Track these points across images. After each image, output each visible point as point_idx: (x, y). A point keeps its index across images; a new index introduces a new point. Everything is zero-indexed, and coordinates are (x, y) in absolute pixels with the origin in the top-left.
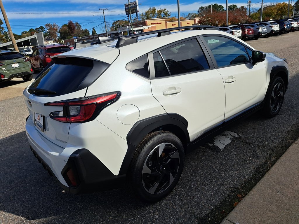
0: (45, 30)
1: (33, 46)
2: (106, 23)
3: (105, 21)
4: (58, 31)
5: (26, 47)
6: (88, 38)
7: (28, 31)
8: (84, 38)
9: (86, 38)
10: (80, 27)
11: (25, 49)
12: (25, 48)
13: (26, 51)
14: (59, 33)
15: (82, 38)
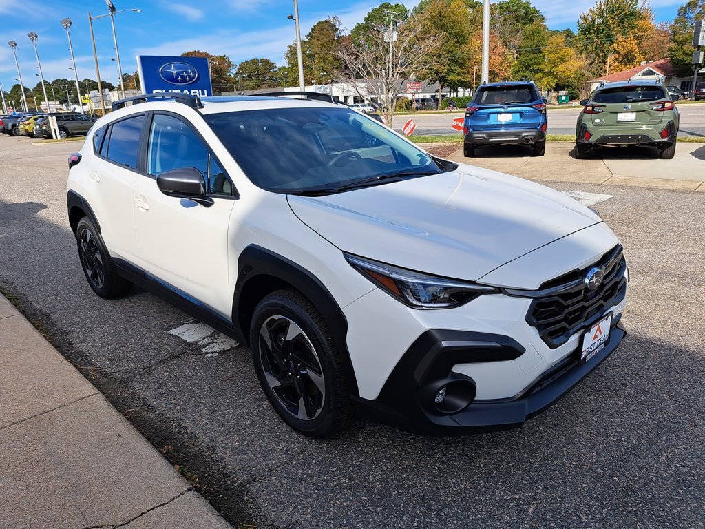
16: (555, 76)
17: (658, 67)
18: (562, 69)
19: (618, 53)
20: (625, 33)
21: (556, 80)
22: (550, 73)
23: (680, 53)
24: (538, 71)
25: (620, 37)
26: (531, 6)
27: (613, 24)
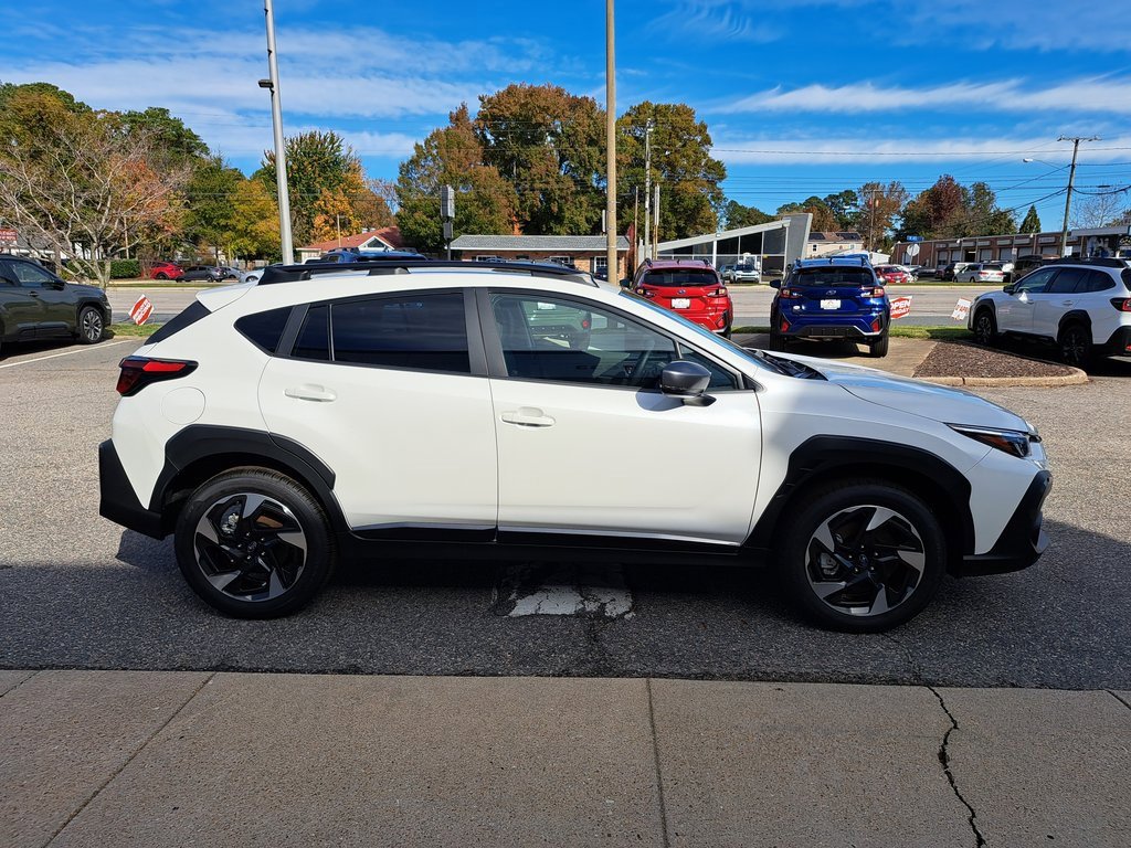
0: (855, 205)
1: (766, 256)
2: (1072, 192)
3: (1070, 187)
4: (902, 209)
5: (747, 255)
6: (988, 243)
7: (802, 202)
8: (971, 244)
9: (979, 244)
10: (991, 200)
11: (740, 262)
12: (742, 258)
13: (740, 268)
14: (902, 216)
15: (964, 244)
16: (254, 239)
17: (386, 236)
18: (263, 229)
19: (327, 213)
20: (330, 187)
21: (256, 244)
22: (245, 233)
23: (412, 221)
24: (225, 228)
25: (326, 193)
26: (185, 127)
27: (314, 172)
